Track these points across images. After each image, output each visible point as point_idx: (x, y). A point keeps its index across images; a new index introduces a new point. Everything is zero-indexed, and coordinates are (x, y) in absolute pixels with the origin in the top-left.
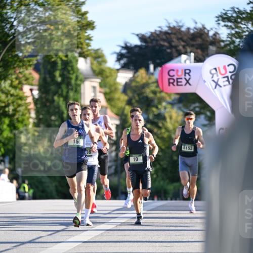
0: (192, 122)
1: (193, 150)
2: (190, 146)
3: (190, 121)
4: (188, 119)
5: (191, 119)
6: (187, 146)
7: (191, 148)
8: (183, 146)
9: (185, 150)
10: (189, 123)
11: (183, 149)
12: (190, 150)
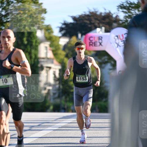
0: (83, 52)
1: (87, 81)
2: (84, 76)
4: (79, 49)
5: (82, 49)
6: (81, 76)
7: (85, 79)
8: (77, 77)
9: (80, 81)
10: (80, 53)
11: (77, 81)
12: (84, 81)
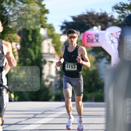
3: (73, 39)
6: (70, 64)
7: (73, 67)
9: (68, 69)
10: (72, 42)
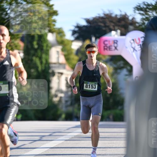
0: (94, 56)
1: (96, 89)
2: (93, 83)
3: (92, 54)
4: (90, 52)
5: (94, 52)
6: (90, 84)
7: (94, 87)
8: (85, 85)
9: (88, 89)
10: (91, 57)
11: (85, 88)
12: (93, 89)
